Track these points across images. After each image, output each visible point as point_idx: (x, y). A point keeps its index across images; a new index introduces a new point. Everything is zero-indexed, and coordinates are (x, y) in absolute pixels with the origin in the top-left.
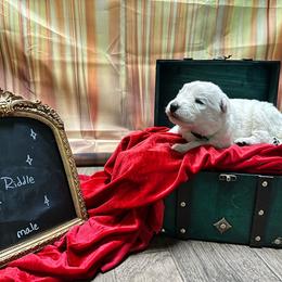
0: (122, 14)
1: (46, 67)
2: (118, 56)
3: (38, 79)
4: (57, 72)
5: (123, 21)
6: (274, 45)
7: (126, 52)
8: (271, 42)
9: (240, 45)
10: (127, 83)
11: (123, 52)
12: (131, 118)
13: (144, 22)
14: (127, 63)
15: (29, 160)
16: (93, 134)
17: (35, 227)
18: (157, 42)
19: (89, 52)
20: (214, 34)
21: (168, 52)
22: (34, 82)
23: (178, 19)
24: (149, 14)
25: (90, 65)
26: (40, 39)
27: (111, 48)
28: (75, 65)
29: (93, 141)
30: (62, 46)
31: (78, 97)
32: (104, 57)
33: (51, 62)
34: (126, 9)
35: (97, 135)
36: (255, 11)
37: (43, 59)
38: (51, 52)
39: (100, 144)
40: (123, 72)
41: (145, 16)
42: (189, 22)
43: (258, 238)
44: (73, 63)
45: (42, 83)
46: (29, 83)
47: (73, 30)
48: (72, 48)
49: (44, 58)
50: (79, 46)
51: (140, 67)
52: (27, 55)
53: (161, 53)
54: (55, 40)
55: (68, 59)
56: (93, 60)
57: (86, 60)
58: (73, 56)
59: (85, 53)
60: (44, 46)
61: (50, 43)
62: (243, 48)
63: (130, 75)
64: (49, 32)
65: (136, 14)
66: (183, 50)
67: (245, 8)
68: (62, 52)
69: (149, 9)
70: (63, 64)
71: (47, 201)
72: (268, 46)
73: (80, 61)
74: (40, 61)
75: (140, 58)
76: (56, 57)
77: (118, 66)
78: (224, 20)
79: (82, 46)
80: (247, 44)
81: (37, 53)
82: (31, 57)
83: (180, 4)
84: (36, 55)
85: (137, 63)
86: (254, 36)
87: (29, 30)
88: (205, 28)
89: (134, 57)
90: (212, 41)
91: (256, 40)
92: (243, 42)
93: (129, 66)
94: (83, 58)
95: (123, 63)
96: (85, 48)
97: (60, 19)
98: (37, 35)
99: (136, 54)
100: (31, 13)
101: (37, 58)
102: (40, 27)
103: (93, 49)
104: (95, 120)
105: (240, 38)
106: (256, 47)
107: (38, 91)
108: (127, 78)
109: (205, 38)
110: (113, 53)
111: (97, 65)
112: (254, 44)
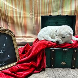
0: (33, 3)
2: (32, 15)
4: (15, 19)
5: (33, 4)
6: (77, 10)
7: (34, 13)
8: (76, 9)
9: (67, 11)
11: (33, 13)
12: (36, 32)
13: (39, 5)
14: (35, 16)
15: (4, 45)
16: (25, 37)
17: (5, 63)
18: (43, 10)
19: (24, 13)
20: (59, 7)
21: (46, 13)
22: (9, 23)
23: (49, 3)
25: (24, 17)
26: (10, 10)
27: (30, 13)
29: (25, 39)
30: (16, 12)
31: (21, 26)
32: (28, 15)
33: (13, 17)
35: (27, 37)
37: (11, 16)
38: (13, 14)
39: (27, 39)
40: (34, 19)
41: (39, 3)
42: (52, 4)
43: (74, 66)
44: (19, 17)
45: (11, 23)
46: (7, 23)
47: (19, 7)
48: (19, 12)
50: (21, 12)
51: (38, 17)
52: (6, 15)
53: (44, 13)
54: (14, 10)
55: (18, 16)
56: (25, 16)
57: (23, 16)
58: (19, 15)
59: (23, 14)
60: (11, 12)
61: (13, 11)
62: (68, 11)
63: (36, 20)
64: (13, 8)
65: (37, 2)
66: (51, 12)
68: (16, 14)
69: (41, 1)
70: (17, 17)
71: (9, 56)
72: (75, 10)
73: (21, 16)
74: (10, 17)
75: (38, 15)
76: (15, 15)
77: (32, 17)
79: (22, 12)
80: (69, 10)
81: (9, 14)
82: (8, 15)
84: (9, 15)
85: (37, 16)
87: (7, 8)
89: (37, 15)
90: (59, 9)
91: (72, 9)
92: (68, 9)
93: (35, 17)
94: (22, 15)
95: (34, 16)
96: (23, 12)
98: (9, 9)
99: (37, 14)
100: (7, 3)
101: (9, 16)
102: (10, 7)
103: (25, 13)
104: (26, 33)
106: (72, 11)
107: (10, 25)
108: (35, 21)
109: (57, 9)
110: (31, 14)
111: (26, 17)
112: (71, 10)
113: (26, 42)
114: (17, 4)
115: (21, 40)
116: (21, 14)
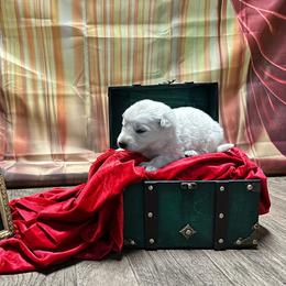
0: (86, 52)
1: (21, 100)
2: (84, 88)
3: (14, 110)
4: (30, 103)
5: (86, 57)
6: (227, 69)
7: (91, 83)
8: (224, 66)
9: (195, 71)
10: (92, 110)
11: (87, 84)
12: (96, 141)
13: (106, 57)
14: (91, 93)
16: (62, 157)
18: (117, 73)
19: (58, 85)
20: (170, 63)
21: (128, 81)
22: (11, 114)
23: (136, 52)
24: (109, 49)
25: (59, 96)
26: (15, 76)
27: (77, 82)
28: (46, 97)
29: (62, 163)
30: (34, 82)
31: (49, 125)
32: (71, 89)
33: (25, 95)
34: (89, 47)
35: (66, 157)
36: (207, 40)
38: (24, 87)
39: (68, 165)
40: (88, 101)
41: (105, 51)
42: (145, 53)
43: (221, 241)
44: (44, 95)
45: (18, 114)
46: (6, 114)
47: (44, 67)
48: (43, 82)
49: (19, 91)
50: (50, 81)
51: (103, 95)
52: (4, 90)
53: (121, 83)
54: (28, 76)
55: (40, 92)
56: (62, 92)
57: (55, 92)
58: (44, 89)
59: (55, 86)
60: (19, 81)
61: (24, 79)
62: (198, 74)
63: (95, 103)
64: (23, 70)
65: (98, 50)
66: (142, 79)
67: (197, 38)
68: (35, 86)
69: (109, 45)
70: (36, 97)
72: (222, 70)
73: (50, 93)
74: (16, 96)
76: (30, 91)
77: (84, 96)
78: (178, 50)
79: (52, 80)
80: (202, 70)
81: (14, 88)
82: (8, 92)
83: (136, 39)
84: (12, 90)
85: (100, 92)
86: (207, 62)
87: (6, 69)
88: (161, 58)
89: (98, 87)
90: (169, 68)
91: (210, 66)
92: (198, 68)
93: (94, 96)
94: (53, 91)
95: (88, 93)
96: (55, 82)
97: (32, 59)
98: (13, 73)
99: (100, 85)
100: (8, 55)
102: (16, 66)
103: (61, 83)
104: (63, 144)
105: (194, 65)
106: (210, 72)
107: (14, 121)
108: (92, 106)
109: (162, 67)
110: (79, 85)
111: (64, 96)
112: (208, 69)
113: (64, 175)
114: (37, 56)
115: (47, 167)
116: (50, 88)
